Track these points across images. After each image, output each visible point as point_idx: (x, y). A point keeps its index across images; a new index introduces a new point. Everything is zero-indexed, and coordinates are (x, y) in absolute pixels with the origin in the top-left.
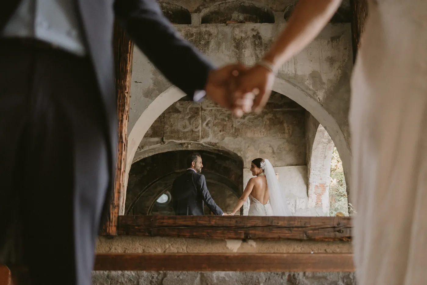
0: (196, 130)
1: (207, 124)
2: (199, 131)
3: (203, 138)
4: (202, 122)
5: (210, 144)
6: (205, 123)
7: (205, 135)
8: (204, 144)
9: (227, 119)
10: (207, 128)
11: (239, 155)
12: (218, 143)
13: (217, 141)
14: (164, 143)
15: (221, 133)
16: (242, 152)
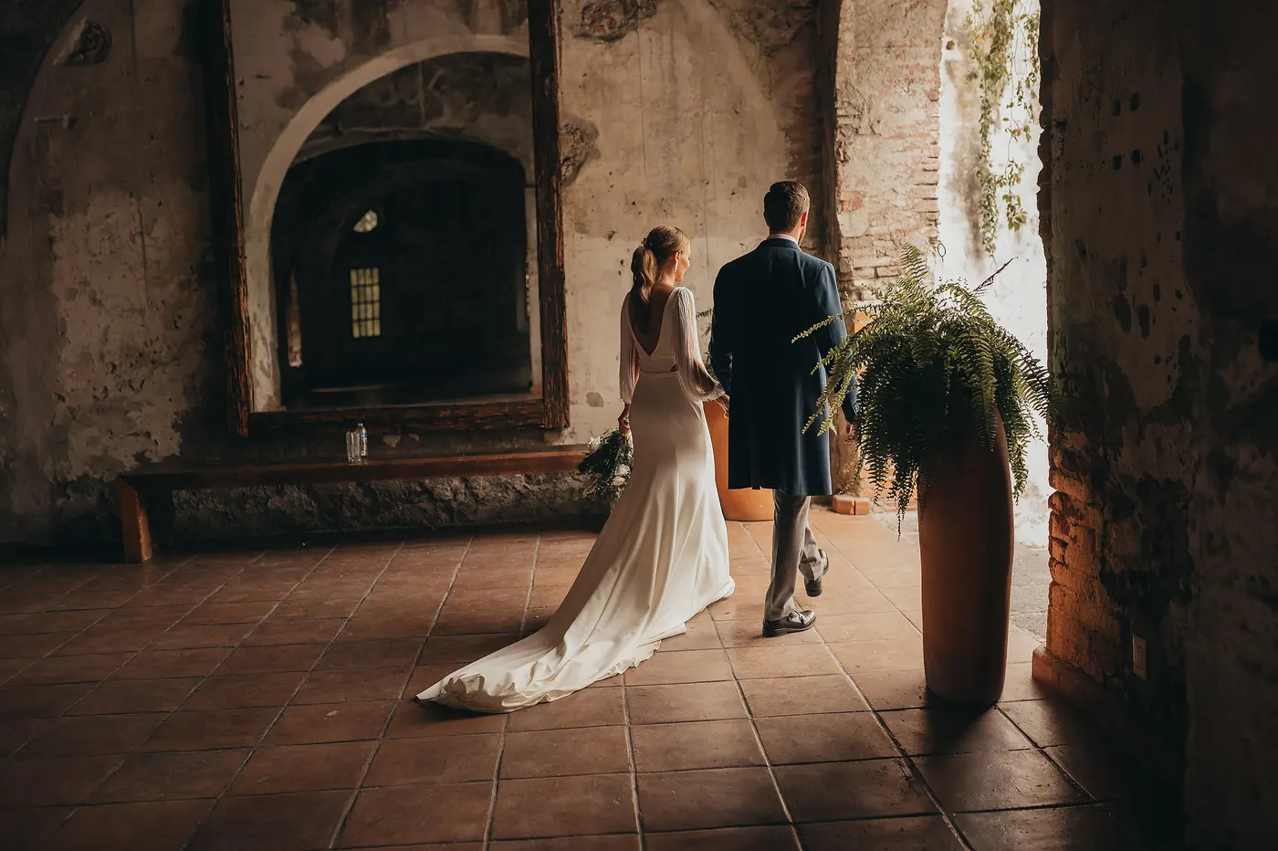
0: (412, 102)
1: (437, 86)
2: (418, 105)
3: (429, 117)
4: (426, 82)
5: (445, 129)
6: (433, 82)
7: (435, 111)
8: (432, 131)
9: (481, 69)
10: (436, 94)
11: (514, 155)
12: (464, 129)
13: (461, 125)
14: (341, 134)
15: (470, 105)
16: (519, 149)
